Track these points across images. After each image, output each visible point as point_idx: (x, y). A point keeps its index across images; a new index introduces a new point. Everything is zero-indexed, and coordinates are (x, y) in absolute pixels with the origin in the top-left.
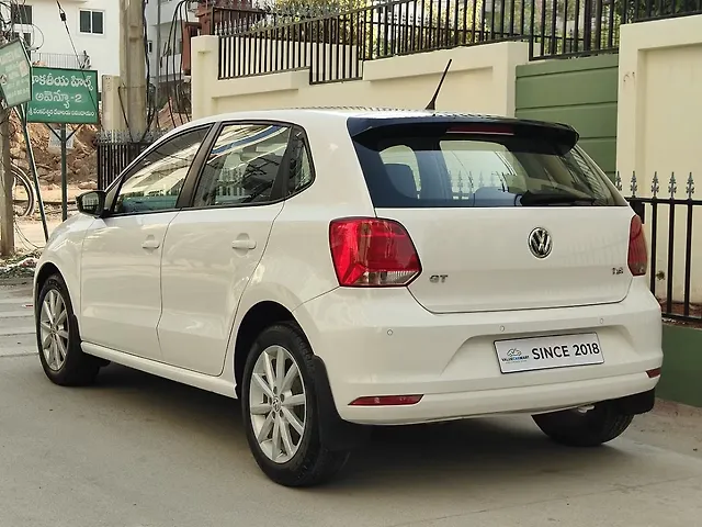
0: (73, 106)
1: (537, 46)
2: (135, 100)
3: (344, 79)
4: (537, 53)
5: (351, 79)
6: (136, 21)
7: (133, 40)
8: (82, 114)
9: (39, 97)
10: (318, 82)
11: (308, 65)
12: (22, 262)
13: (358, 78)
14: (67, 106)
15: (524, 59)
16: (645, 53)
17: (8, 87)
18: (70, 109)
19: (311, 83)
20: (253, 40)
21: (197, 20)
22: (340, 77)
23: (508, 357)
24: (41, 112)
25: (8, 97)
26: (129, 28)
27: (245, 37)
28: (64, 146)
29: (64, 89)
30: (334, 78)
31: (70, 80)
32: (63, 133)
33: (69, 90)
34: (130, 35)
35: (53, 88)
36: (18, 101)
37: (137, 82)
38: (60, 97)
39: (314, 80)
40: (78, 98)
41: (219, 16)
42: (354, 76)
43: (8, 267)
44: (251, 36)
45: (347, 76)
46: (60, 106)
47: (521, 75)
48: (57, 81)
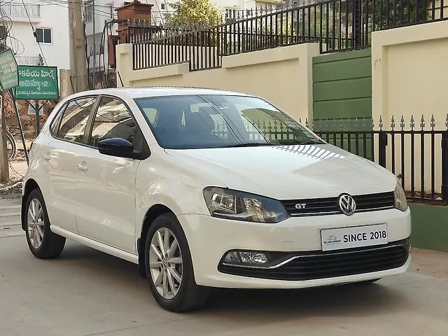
0: (43, 89)
1: (324, 45)
2: (81, 84)
3: (210, 68)
4: (324, 49)
5: (214, 67)
6: (80, 36)
7: (78, 47)
8: (49, 93)
9: (22, 84)
10: (194, 70)
11: (188, 59)
12: (15, 185)
13: (219, 67)
14: (39, 89)
15: (317, 53)
16: (386, 48)
17: (4, 78)
18: (41, 91)
19: (190, 70)
20: (154, 45)
21: (117, 34)
22: (208, 66)
24: (23, 93)
25: (4, 84)
26: (76, 40)
27: (149, 44)
28: (37, 113)
29: (37, 79)
30: (204, 67)
31: (40, 73)
32: (37, 105)
33: (40, 79)
34: (77, 44)
35: (30, 78)
36: (10, 87)
37: (82, 73)
38: (34, 83)
39: (192, 69)
40: (46, 84)
41: (132, 31)
42: (216, 65)
43: (7, 188)
44: (153, 43)
45: (212, 66)
46: (35, 89)
47: (316, 62)
48: (33, 74)
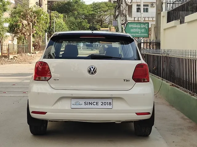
0: (141, 33)
7: (159, 14)
8: (144, 35)
9: (132, 30)
11: (180, 18)
14: (140, 33)
18: (140, 34)
19: (180, 24)
23: (75, 104)
24: (132, 34)
26: (158, 10)
29: (139, 28)
31: (141, 26)
34: (158, 12)
35: (136, 28)
38: (137, 30)
40: (143, 30)
46: (138, 33)
48: (137, 26)
